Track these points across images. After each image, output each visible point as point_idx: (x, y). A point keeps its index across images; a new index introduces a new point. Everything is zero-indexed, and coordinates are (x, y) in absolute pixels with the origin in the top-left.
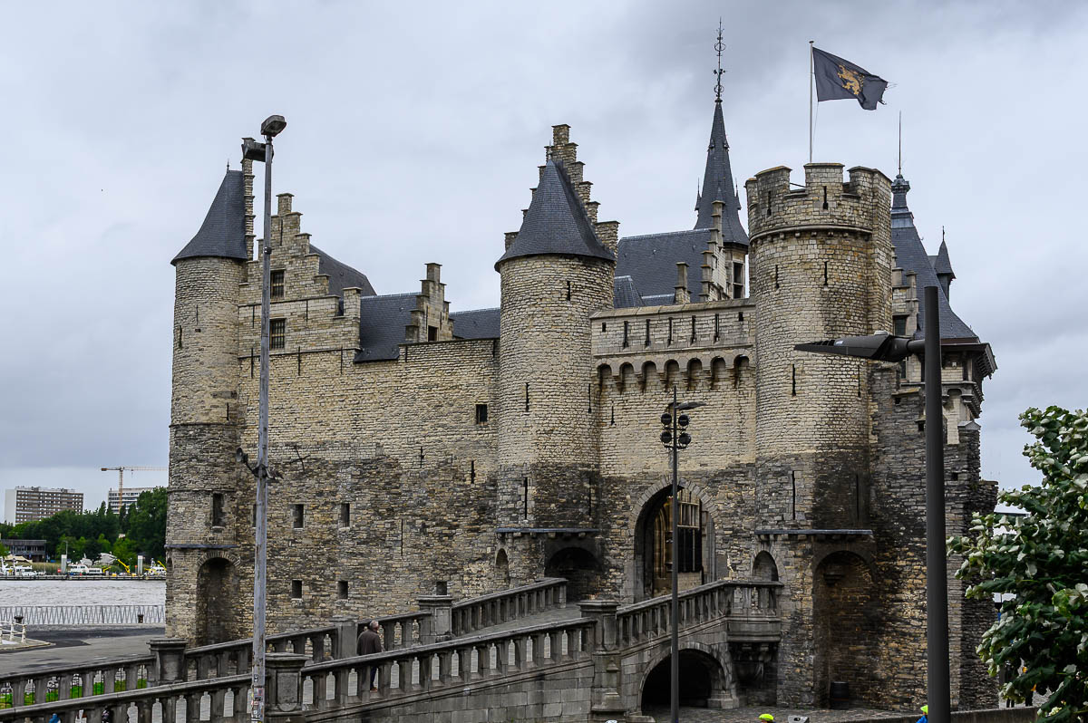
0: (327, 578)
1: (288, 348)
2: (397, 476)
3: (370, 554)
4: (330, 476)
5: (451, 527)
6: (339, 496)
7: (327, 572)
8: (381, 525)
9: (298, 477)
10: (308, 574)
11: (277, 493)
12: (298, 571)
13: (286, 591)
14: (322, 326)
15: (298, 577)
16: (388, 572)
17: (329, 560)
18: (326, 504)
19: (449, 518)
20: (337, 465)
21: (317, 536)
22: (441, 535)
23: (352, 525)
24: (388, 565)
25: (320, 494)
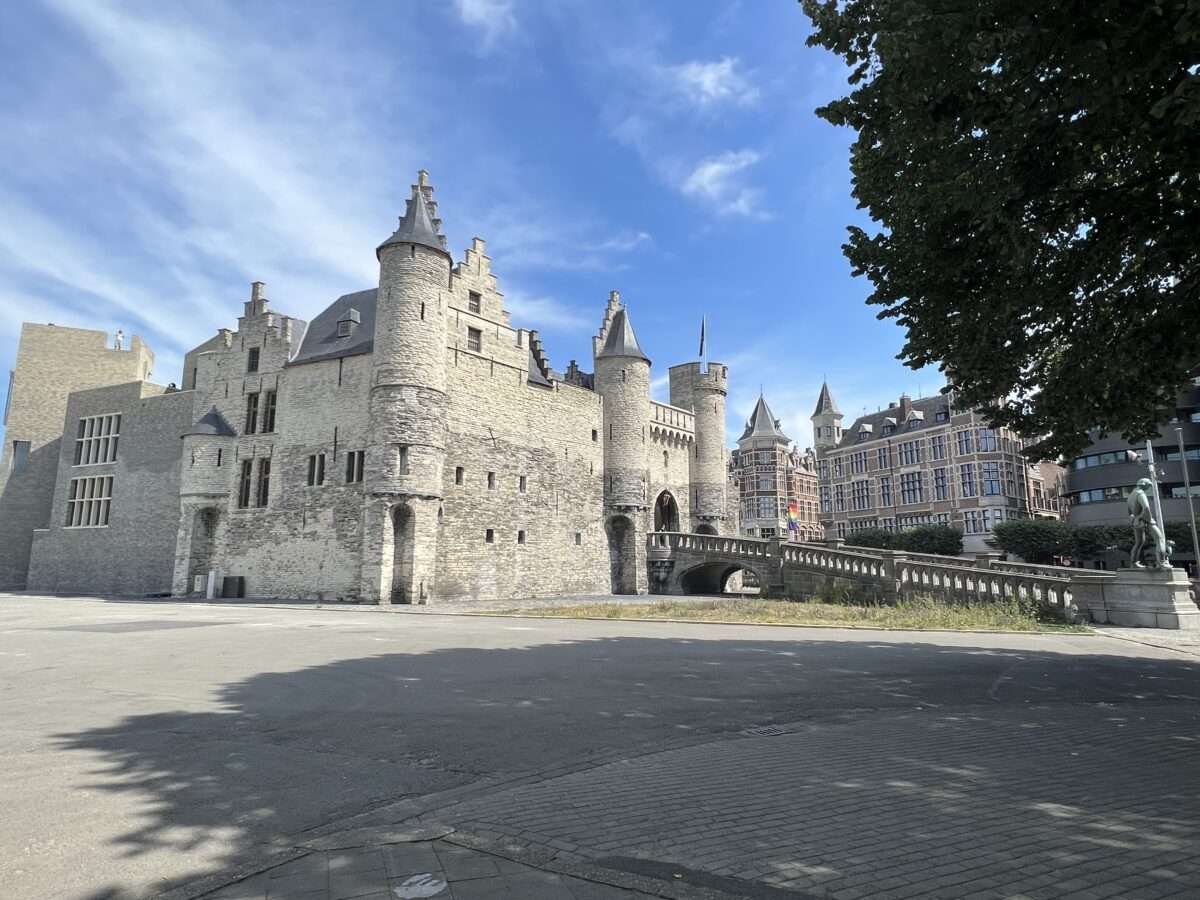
0: (512, 529)
1: (483, 354)
2: (554, 463)
3: (539, 514)
4: (513, 455)
5: (582, 500)
6: (519, 471)
7: (512, 524)
8: (545, 495)
9: (491, 452)
10: (499, 525)
11: (476, 460)
12: (491, 522)
13: (481, 537)
14: (508, 347)
15: (491, 527)
16: (549, 526)
17: (512, 515)
18: (511, 474)
19: (582, 494)
20: (518, 448)
21: (505, 497)
22: (577, 504)
23: (527, 491)
24: (550, 522)
25: (507, 466)
